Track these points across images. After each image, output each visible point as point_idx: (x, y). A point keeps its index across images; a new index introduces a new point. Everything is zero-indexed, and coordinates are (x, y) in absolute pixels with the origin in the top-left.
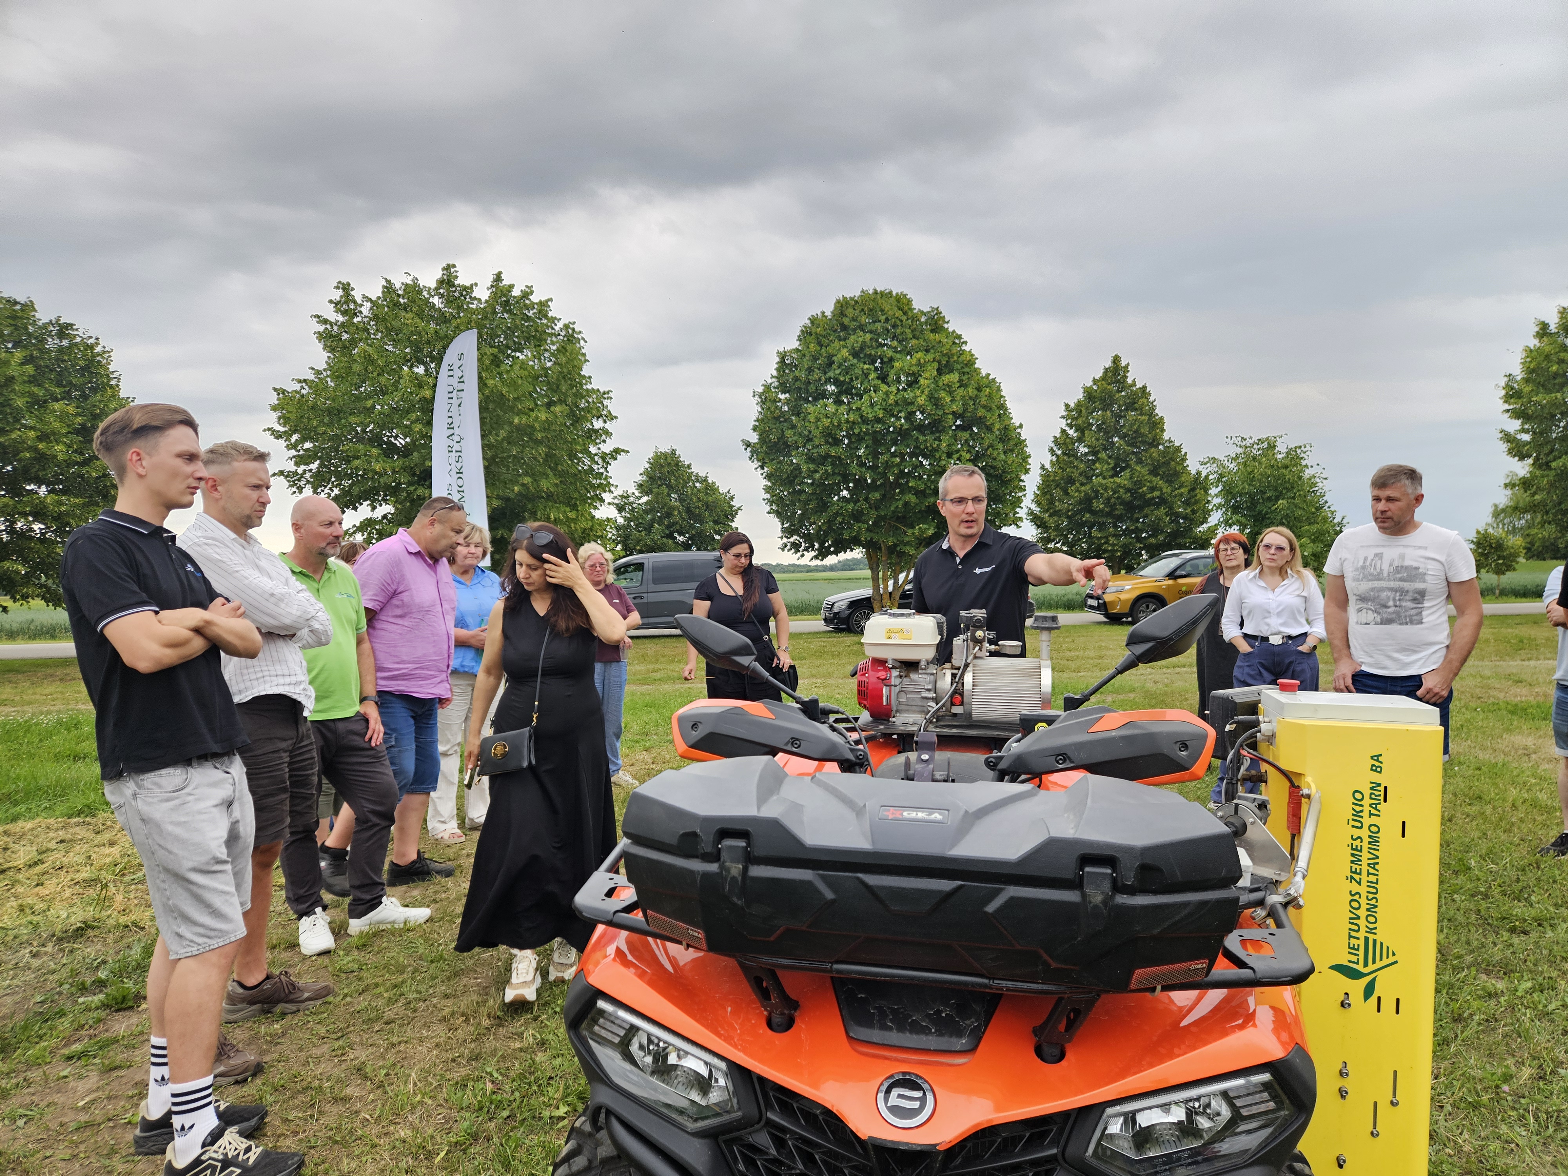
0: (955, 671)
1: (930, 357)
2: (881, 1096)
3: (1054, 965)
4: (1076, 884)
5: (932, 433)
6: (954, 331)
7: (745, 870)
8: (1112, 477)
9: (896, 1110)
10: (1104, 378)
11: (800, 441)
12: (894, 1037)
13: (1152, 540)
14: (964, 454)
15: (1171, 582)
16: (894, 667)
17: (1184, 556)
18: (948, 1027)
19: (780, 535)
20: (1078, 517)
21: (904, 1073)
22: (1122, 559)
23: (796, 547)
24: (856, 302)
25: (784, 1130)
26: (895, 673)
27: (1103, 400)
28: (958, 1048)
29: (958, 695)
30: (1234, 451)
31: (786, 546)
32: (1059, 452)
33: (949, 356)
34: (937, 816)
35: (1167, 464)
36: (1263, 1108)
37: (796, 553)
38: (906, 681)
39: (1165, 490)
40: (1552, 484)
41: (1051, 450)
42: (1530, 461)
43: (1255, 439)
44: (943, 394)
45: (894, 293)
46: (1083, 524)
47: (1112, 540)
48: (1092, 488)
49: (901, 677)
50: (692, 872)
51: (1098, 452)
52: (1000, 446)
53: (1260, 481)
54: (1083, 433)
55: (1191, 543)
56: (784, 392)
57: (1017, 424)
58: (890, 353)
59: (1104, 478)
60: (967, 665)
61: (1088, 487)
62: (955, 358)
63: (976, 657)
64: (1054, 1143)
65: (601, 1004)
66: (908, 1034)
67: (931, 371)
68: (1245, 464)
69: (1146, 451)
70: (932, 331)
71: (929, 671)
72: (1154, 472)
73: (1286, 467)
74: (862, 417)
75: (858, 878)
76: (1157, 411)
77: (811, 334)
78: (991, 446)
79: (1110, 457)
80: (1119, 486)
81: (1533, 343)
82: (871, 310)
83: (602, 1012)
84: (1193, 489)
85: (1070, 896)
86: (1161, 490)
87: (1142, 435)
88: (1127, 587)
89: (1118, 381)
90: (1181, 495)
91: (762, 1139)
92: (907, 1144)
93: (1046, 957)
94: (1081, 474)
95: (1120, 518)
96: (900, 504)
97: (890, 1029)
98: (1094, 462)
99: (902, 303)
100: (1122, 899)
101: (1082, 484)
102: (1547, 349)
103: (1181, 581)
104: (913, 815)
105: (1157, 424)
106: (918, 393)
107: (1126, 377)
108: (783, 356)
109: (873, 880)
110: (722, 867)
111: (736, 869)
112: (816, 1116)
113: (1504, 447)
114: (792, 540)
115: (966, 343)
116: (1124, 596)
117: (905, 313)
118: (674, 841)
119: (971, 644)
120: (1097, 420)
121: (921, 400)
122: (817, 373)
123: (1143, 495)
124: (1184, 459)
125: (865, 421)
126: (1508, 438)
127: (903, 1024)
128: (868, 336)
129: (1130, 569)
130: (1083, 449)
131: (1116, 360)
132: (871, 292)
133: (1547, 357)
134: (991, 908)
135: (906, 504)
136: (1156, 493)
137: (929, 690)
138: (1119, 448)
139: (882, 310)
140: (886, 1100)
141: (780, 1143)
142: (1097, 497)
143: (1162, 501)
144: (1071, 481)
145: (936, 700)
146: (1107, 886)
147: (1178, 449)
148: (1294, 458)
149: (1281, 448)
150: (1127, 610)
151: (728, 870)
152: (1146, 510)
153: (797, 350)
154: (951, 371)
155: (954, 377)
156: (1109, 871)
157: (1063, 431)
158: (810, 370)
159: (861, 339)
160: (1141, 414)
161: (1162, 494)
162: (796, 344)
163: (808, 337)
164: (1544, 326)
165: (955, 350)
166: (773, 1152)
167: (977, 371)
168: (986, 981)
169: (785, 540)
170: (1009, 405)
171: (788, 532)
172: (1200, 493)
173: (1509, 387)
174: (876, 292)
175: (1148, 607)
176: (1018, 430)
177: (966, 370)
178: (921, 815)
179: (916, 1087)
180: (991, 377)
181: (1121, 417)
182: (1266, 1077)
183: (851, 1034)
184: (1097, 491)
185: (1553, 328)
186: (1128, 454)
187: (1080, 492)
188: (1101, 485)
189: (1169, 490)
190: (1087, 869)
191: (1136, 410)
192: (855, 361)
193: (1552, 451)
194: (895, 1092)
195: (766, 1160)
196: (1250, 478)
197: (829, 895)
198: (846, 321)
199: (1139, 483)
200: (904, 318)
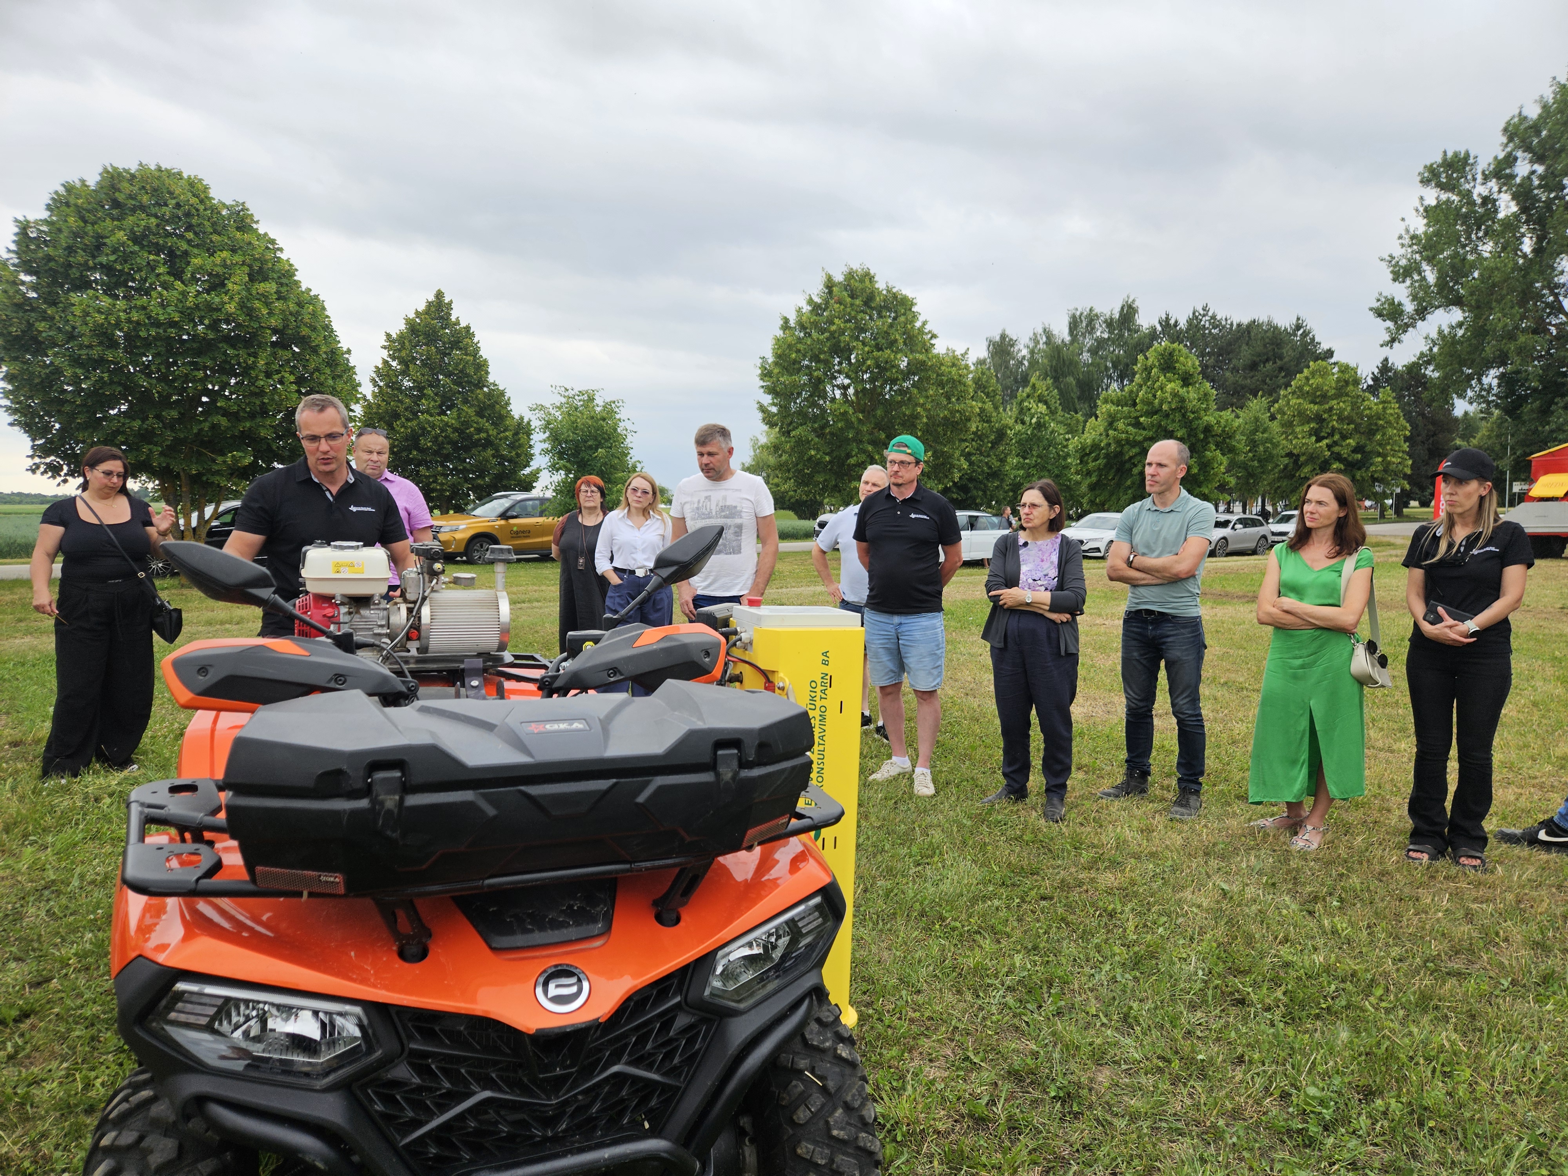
0: (411, 605)
1: (238, 258)
2: (539, 990)
3: (688, 839)
4: (711, 766)
5: (245, 347)
6: (266, 234)
7: (402, 800)
8: (439, 414)
9: (559, 1000)
10: (427, 312)
11: (60, 338)
12: (538, 937)
13: (480, 481)
14: (287, 375)
15: (503, 522)
16: (342, 604)
17: (513, 497)
18: (583, 917)
19: (30, 453)
20: (404, 454)
21: (556, 966)
22: (450, 498)
23: (54, 470)
24: (133, 176)
25: (425, 1055)
26: (344, 610)
27: (427, 335)
28: (596, 932)
29: (415, 630)
30: (559, 400)
31: (38, 467)
32: (381, 384)
33: (263, 261)
34: (577, 725)
35: (492, 406)
36: (815, 924)
37: (53, 477)
38: (357, 618)
39: (491, 432)
40: (792, 449)
41: (373, 381)
42: (777, 429)
43: (576, 391)
44: (257, 304)
45: (185, 175)
46: (410, 461)
47: (440, 479)
48: (418, 424)
49: (350, 613)
50: (336, 814)
51: (424, 388)
52: (328, 371)
53: (582, 430)
54: (407, 367)
55: (516, 486)
56: (29, 272)
57: (345, 349)
58: (184, 246)
59: (431, 416)
60: (424, 599)
61: (414, 423)
62: (270, 265)
63: (433, 591)
64: (679, 990)
65: (181, 986)
66: (550, 932)
67: (241, 276)
68: (569, 415)
69: (472, 391)
70: (238, 229)
71: (381, 606)
72: (480, 414)
73: (604, 419)
74: (149, 318)
75: (520, 792)
76: (481, 353)
77: (68, 205)
78: (317, 370)
79: (436, 394)
80: (447, 424)
81: (780, 333)
82: (155, 190)
83: (180, 996)
84: (516, 434)
85: (706, 777)
86: (487, 432)
87: (468, 375)
88: (461, 527)
89: (442, 318)
90: (506, 438)
91: (402, 1071)
92: (573, 1025)
93: (682, 833)
94: (406, 409)
95: (447, 458)
96: (206, 426)
97: (531, 931)
98: (419, 398)
99: (198, 189)
100: (745, 773)
101: (408, 420)
102: (789, 339)
103: (512, 521)
104: (555, 727)
105: (481, 366)
106: (226, 299)
107: (450, 314)
108: (24, 228)
109: (534, 790)
110: (374, 802)
111: (390, 801)
112: (460, 1032)
113: (760, 415)
114: (48, 460)
115: (281, 250)
116: (458, 536)
117: (202, 201)
118: (310, 783)
119: (427, 577)
120: (422, 355)
121: (231, 308)
122: (80, 257)
123: (470, 436)
124: (508, 404)
125: (157, 324)
126: (762, 409)
127: (542, 925)
128: (153, 221)
129: (459, 509)
130: (407, 383)
131: (439, 295)
132: (153, 167)
133: (790, 346)
134: (641, 799)
135: (214, 427)
136: (483, 435)
137: (382, 626)
138: (443, 386)
139: (171, 193)
140: (546, 992)
141: (423, 1070)
142: (423, 435)
143: (488, 443)
144: (396, 416)
145: (391, 637)
146: (735, 764)
147: (502, 393)
148: (610, 411)
149: (599, 401)
150: (462, 550)
151: (382, 803)
152: (474, 451)
153: (45, 222)
154: (265, 279)
155: (270, 287)
156: (736, 751)
157: (385, 362)
158: (70, 250)
159: (143, 223)
160: (466, 354)
161: (489, 436)
162: (45, 215)
163: (64, 208)
164: (786, 320)
165: (269, 256)
166: (416, 1080)
167: (297, 283)
168: (627, 866)
169: (37, 460)
170: (335, 326)
171: (43, 451)
172: (523, 437)
173: (763, 368)
174: (159, 169)
175: (482, 546)
176: (347, 356)
177: (284, 281)
178: (563, 726)
179: (570, 974)
180: (312, 294)
181: (445, 355)
182: (817, 900)
183: (494, 945)
184: (424, 429)
185: (792, 323)
186: (454, 395)
187: (406, 428)
188: (428, 422)
189: (495, 432)
190: (720, 752)
191: (461, 349)
192: (136, 248)
193: (791, 423)
194: (551, 985)
195: (406, 1092)
196: (574, 428)
197: (491, 811)
198: (120, 197)
199: (467, 424)
200: (201, 208)
